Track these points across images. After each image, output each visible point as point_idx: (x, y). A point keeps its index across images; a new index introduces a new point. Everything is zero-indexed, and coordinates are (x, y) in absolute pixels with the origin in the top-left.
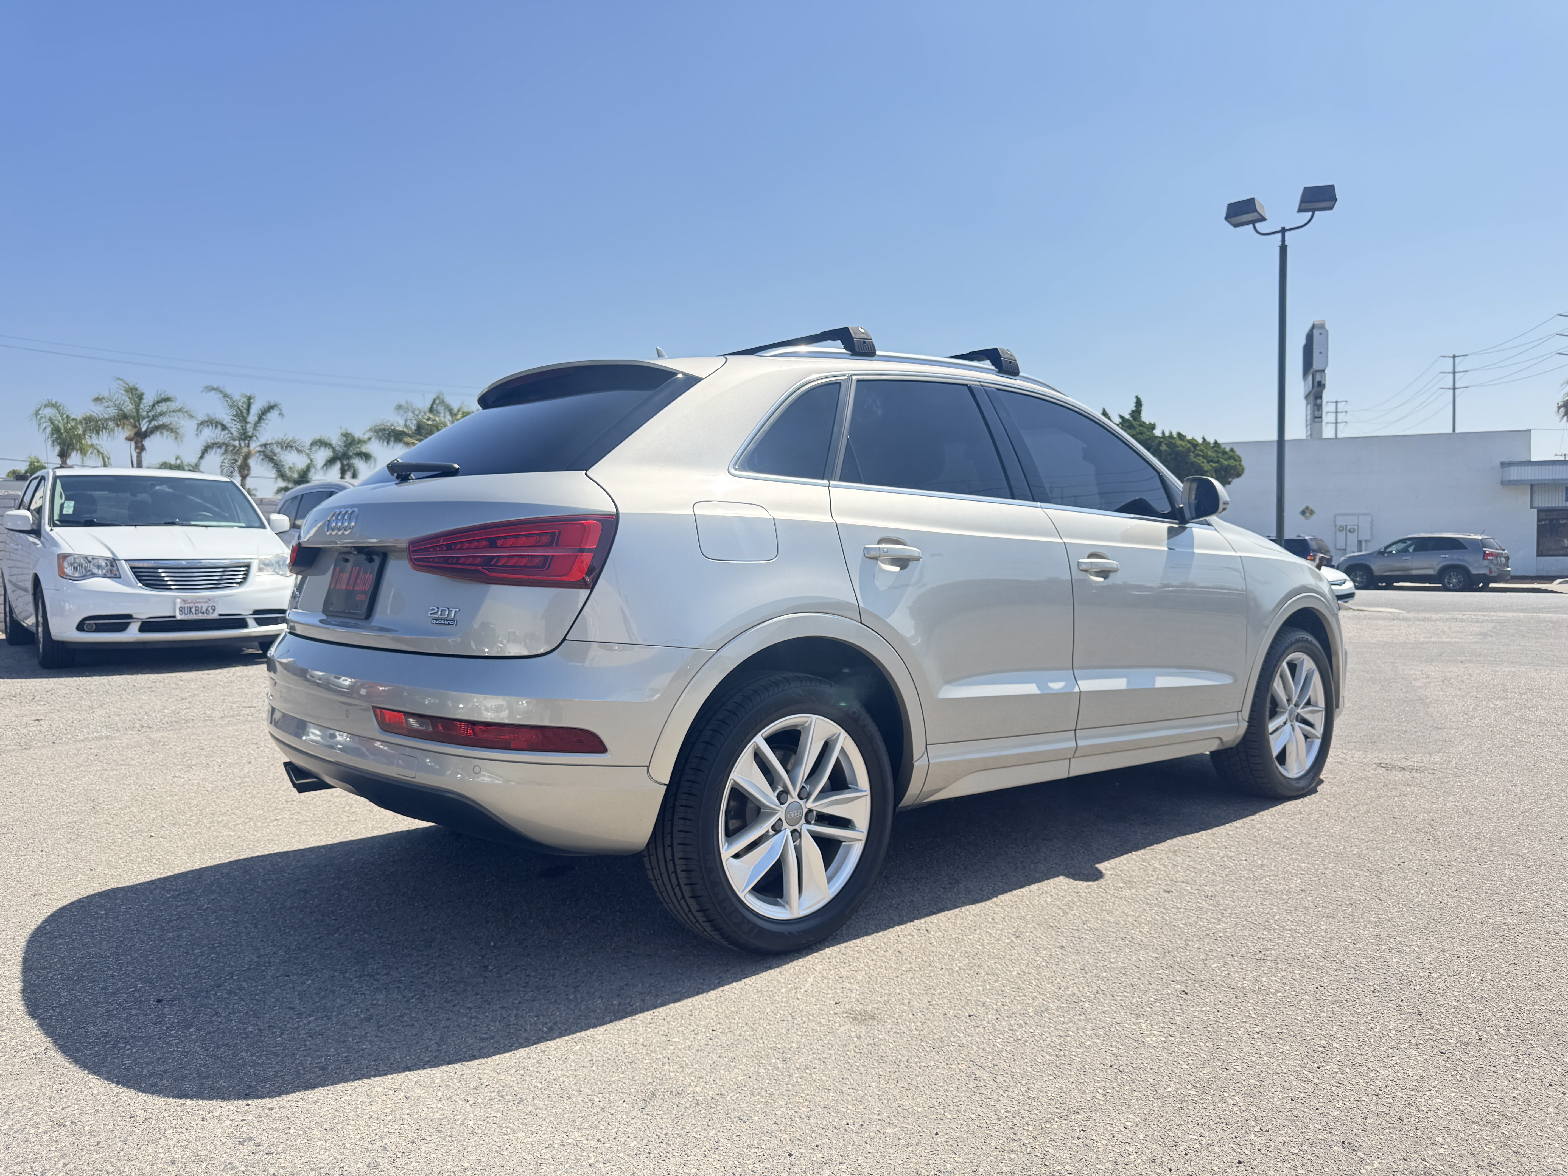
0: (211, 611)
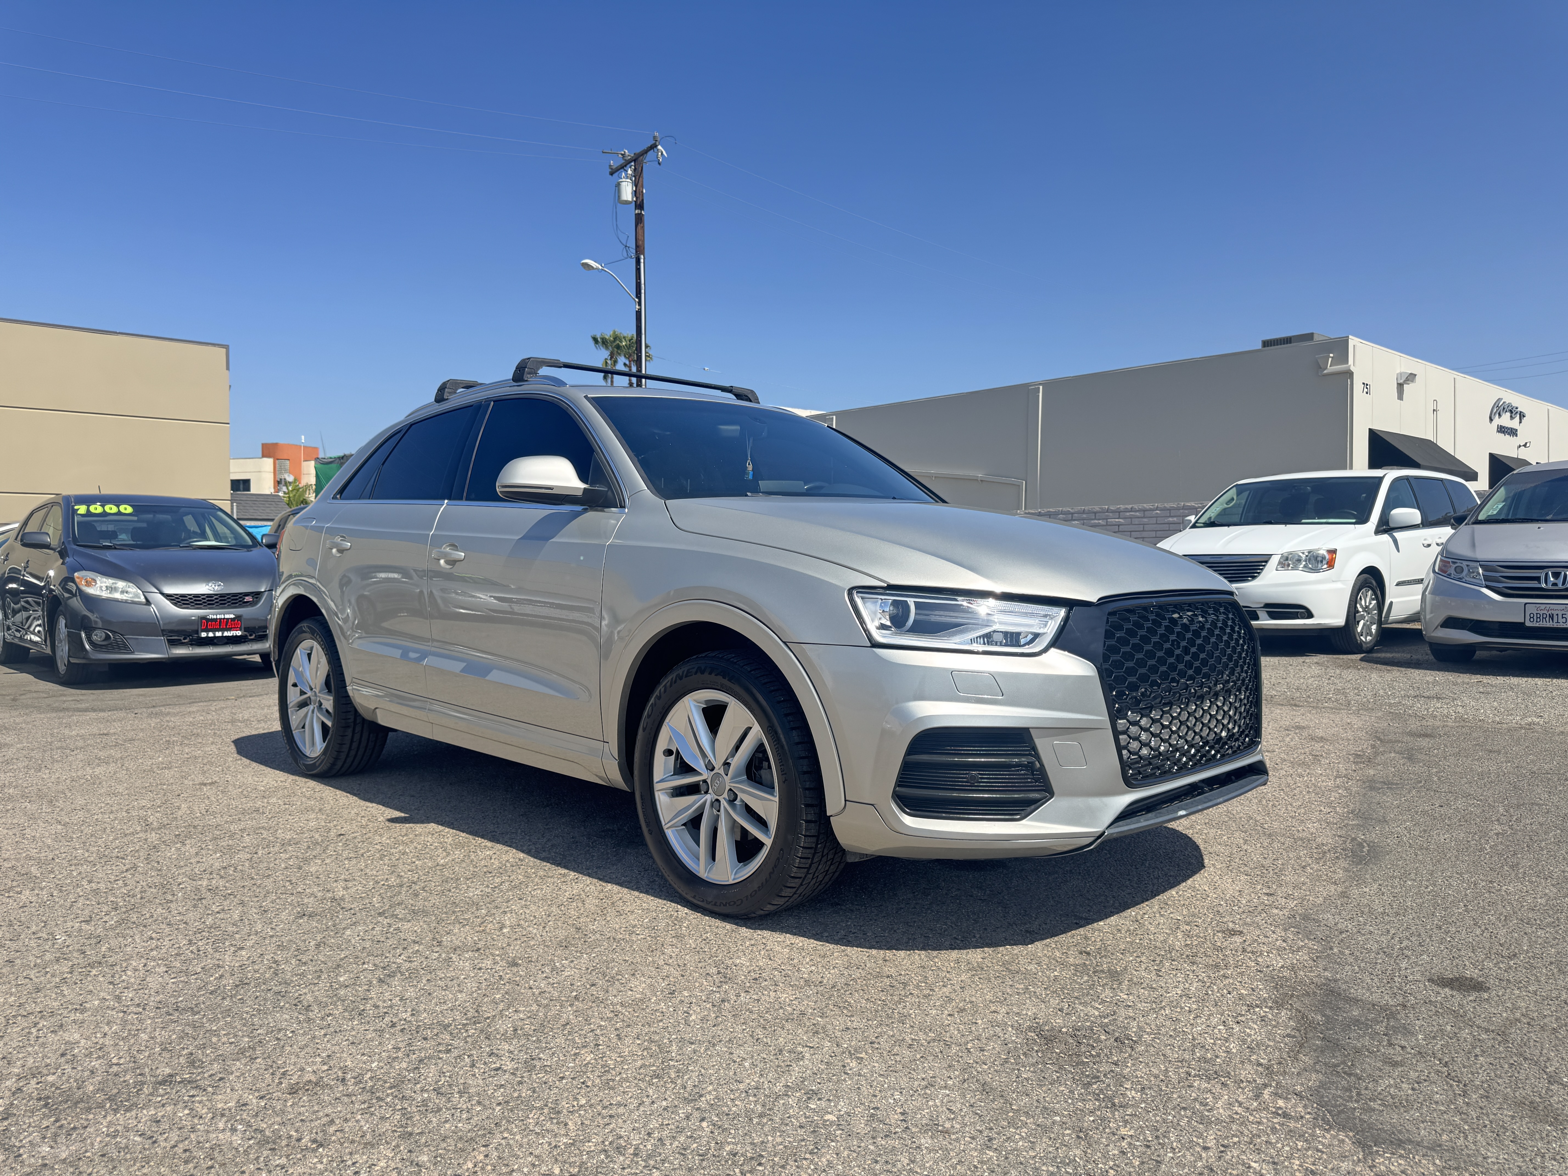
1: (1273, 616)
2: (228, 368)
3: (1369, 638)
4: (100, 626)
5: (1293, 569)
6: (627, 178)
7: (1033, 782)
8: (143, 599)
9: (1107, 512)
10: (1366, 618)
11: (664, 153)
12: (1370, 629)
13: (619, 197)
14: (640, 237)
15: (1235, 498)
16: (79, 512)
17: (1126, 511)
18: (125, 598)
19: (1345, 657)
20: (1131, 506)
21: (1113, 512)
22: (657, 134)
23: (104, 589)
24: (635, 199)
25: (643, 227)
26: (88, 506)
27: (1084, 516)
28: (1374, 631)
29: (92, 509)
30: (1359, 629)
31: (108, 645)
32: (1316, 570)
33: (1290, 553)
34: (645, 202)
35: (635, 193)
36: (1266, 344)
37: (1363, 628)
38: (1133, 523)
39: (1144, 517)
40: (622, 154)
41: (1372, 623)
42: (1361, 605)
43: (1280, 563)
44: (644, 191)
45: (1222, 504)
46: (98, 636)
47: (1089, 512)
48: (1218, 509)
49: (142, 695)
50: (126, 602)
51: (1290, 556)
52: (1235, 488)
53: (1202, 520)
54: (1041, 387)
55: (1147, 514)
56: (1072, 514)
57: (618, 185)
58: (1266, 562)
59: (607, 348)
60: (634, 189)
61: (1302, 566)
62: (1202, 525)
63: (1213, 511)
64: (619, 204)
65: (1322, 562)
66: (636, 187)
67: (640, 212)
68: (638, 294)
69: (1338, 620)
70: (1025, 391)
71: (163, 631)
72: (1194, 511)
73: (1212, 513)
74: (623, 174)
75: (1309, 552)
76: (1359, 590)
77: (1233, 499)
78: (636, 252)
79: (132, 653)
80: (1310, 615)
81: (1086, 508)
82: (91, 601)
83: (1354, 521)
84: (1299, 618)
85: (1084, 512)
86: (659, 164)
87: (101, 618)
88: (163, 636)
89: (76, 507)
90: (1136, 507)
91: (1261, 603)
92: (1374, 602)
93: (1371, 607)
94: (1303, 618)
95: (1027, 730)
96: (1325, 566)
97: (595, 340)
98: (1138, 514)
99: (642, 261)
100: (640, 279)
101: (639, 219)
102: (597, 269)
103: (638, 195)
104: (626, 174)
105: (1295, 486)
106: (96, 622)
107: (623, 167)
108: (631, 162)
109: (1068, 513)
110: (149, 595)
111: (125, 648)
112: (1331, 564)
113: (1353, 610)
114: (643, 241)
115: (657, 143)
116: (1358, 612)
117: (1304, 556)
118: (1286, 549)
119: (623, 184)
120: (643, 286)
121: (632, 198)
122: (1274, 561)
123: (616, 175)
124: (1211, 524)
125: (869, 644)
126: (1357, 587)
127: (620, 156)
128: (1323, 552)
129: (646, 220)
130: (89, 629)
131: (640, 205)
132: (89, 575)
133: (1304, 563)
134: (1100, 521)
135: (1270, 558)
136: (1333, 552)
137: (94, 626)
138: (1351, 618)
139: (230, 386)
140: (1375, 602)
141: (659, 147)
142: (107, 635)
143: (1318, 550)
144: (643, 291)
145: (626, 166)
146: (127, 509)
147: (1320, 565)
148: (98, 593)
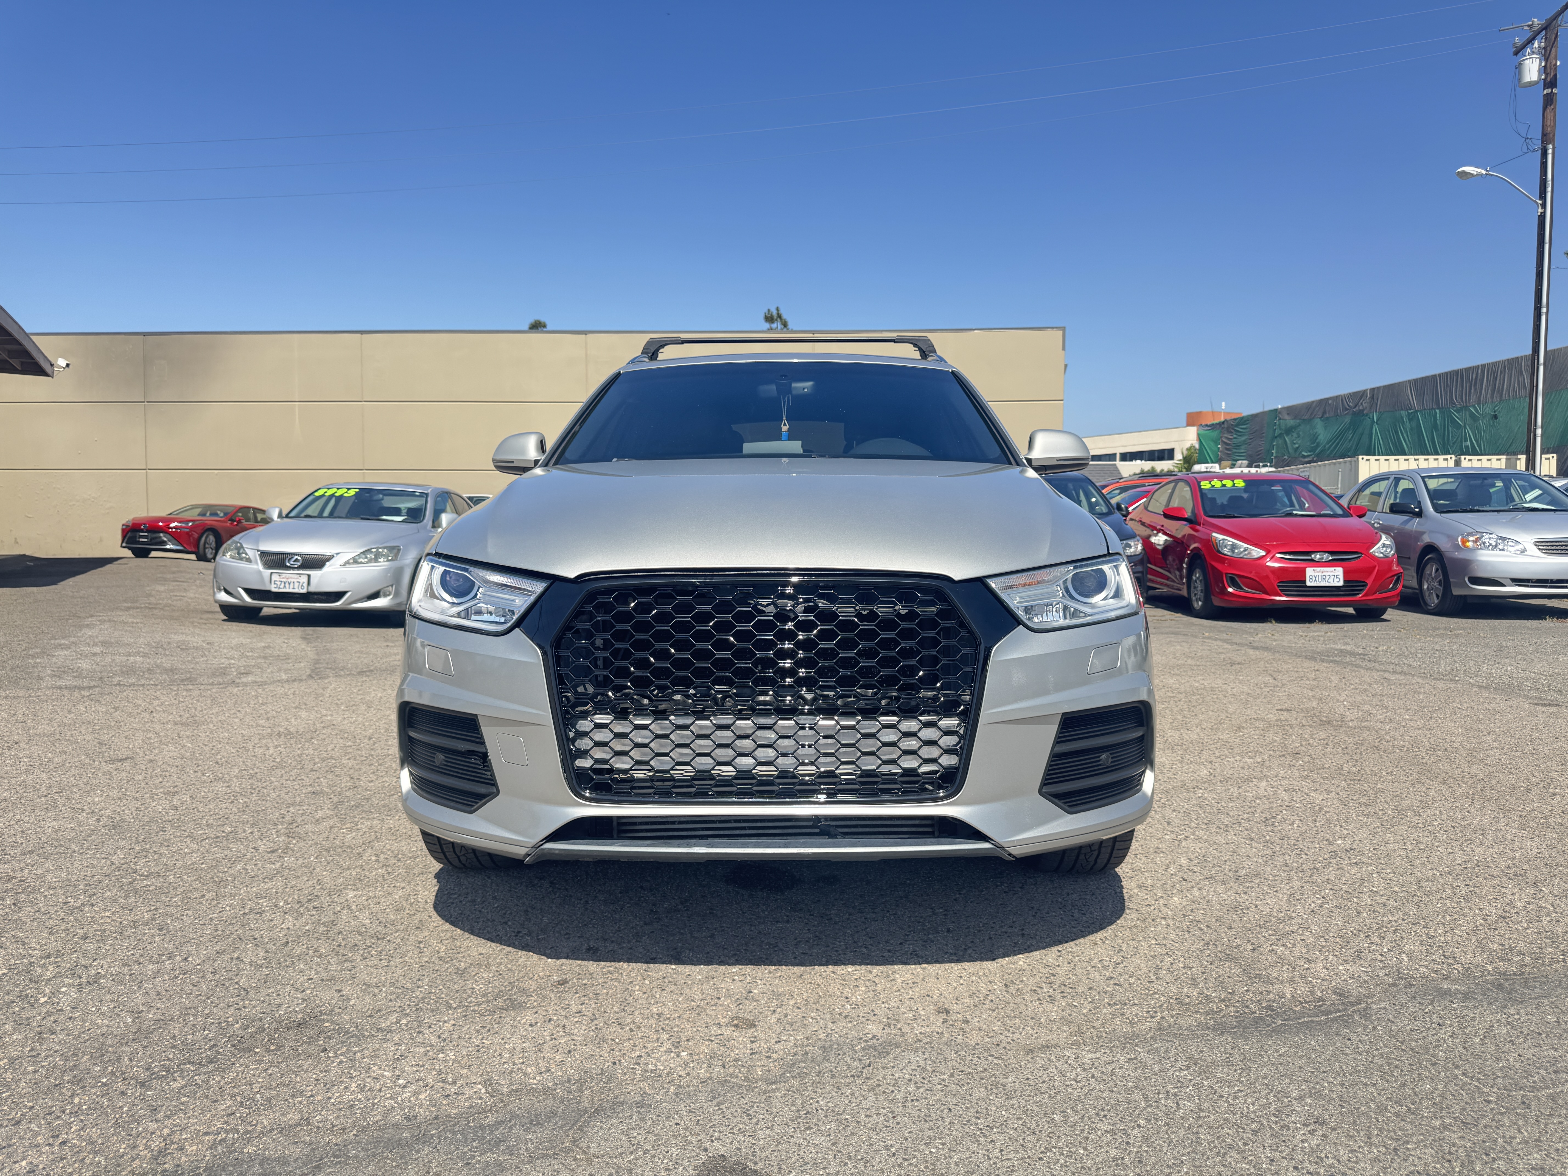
2: (1064, 349)
6: (1533, 53)
13: (1520, 80)
25: (1554, 110)
34: (1558, 76)
35: (1545, 70)
40: (1529, 26)
44: (1558, 63)
57: (1519, 67)
66: (1546, 60)
68: (1543, 195)
78: (1543, 142)
99: (1550, 151)
101: (1549, 100)
102: (1481, 175)
107: (1530, 41)
108: (1542, 31)
120: (1549, 183)
121: (1540, 75)
127: (1526, 28)
129: (1560, 101)
131: (1550, 82)
139: (1066, 366)
144: (1549, 189)
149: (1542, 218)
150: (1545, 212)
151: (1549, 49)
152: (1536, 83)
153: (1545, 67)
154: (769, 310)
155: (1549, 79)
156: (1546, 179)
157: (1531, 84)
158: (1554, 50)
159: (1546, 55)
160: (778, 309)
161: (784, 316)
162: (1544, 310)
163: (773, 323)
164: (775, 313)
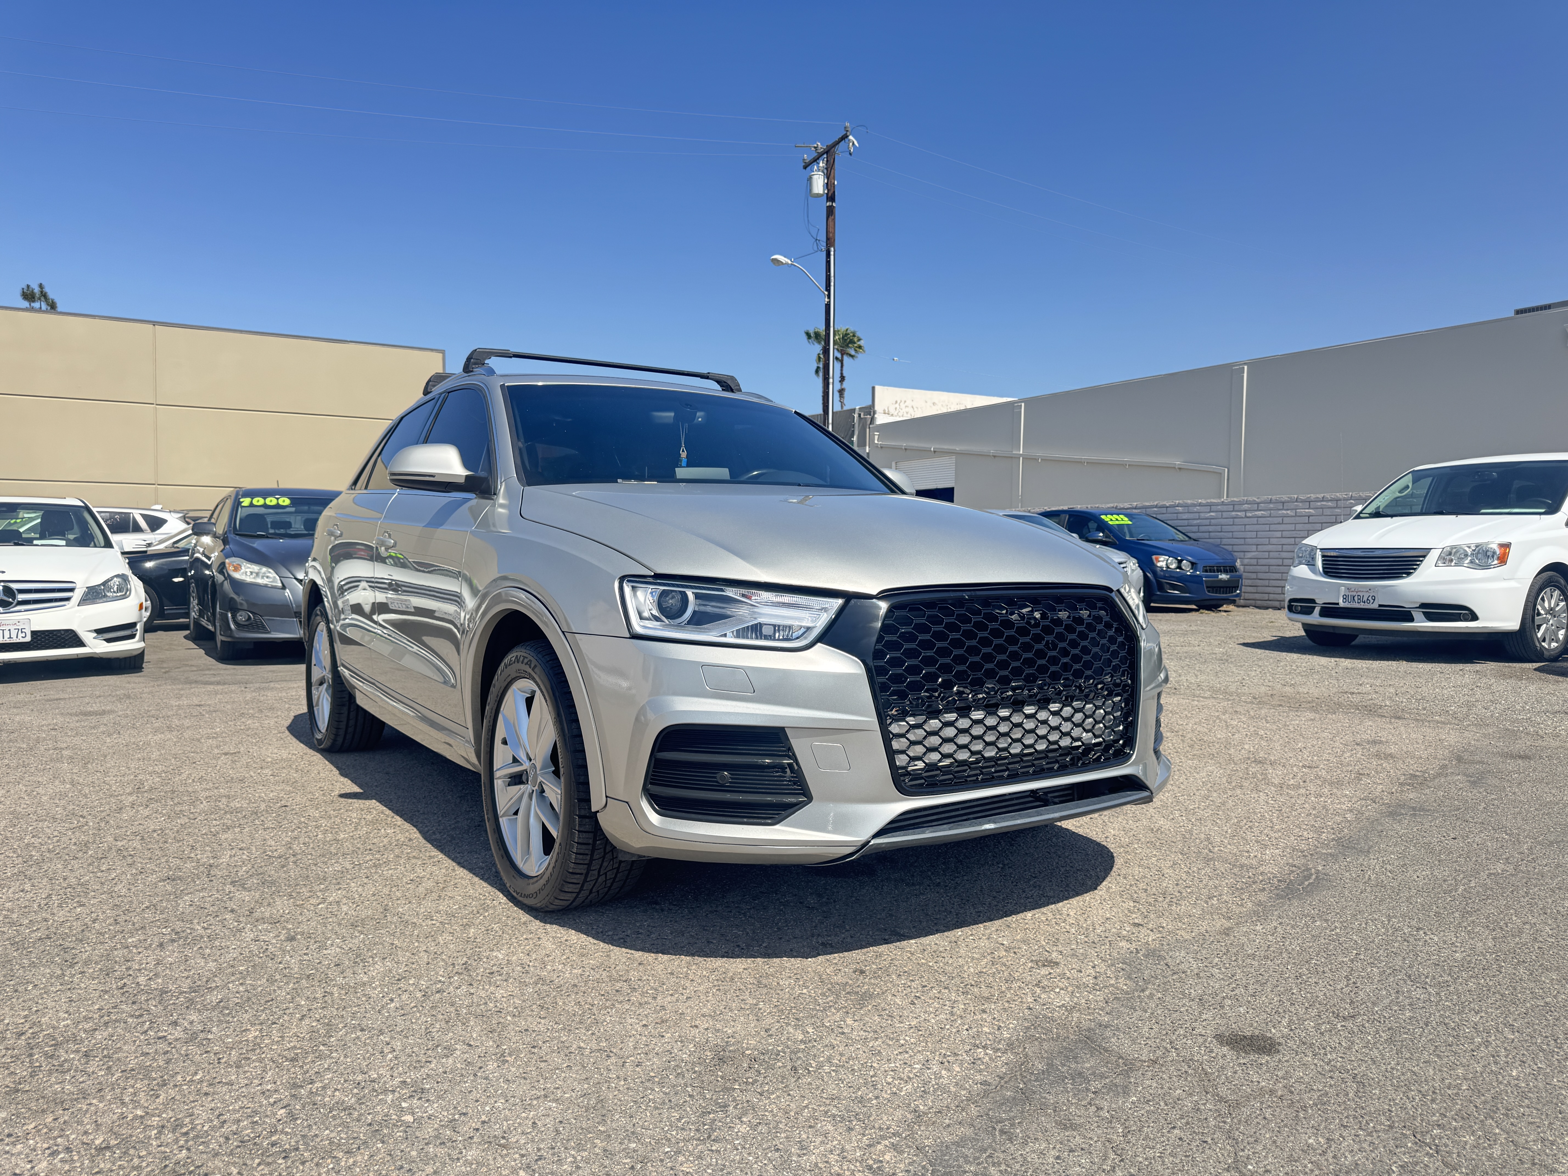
0: (1372, 601)
1: (1430, 617)
3: (1554, 645)
4: (246, 608)
5: (1456, 565)
6: (819, 170)
7: (790, 785)
8: (280, 585)
9: (1296, 501)
10: (1551, 622)
11: (856, 143)
12: (1556, 635)
13: (811, 190)
14: (831, 230)
15: (1410, 485)
16: (243, 504)
17: (1317, 500)
18: (265, 582)
19: (1520, 665)
20: (1322, 495)
21: (1303, 501)
22: (847, 124)
23: (249, 574)
24: (826, 192)
25: (834, 219)
26: (252, 499)
27: (1272, 506)
28: (1561, 637)
29: (255, 502)
30: (1539, 635)
31: (250, 626)
32: (1487, 567)
33: (1452, 547)
35: (827, 186)
36: (1518, 312)
37: (1544, 634)
38: (1325, 514)
39: (1337, 507)
40: (815, 147)
41: (1559, 628)
42: (1544, 608)
43: (1440, 557)
44: (836, 183)
45: (1394, 493)
46: (241, 617)
47: (1277, 502)
48: (1386, 498)
49: (271, 671)
50: (266, 586)
51: (1454, 550)
52: (1410, 474)
53: (1368, 510)
54: (1246, 367)
55: (1341, 503)
56: (1258, 504)
57: (810, 179)
58: (1424, 557)
59: (819, 343)
60: (826, 181)
61: (1467, 561)
62: (1368, 515)
63: (1382, 500)
64: (810, 198)
65: (1493, 557)
66: (828, 179)
67: (831, 204)
69: (1513, 623)
70: (1230, 371)
71: (295, 613)
72: (1360, 500)
73: (1381, 502)
74: (815, 167)
75: (1477, 547)
76: (1541, 590)
77: (1407, 487)
78: (827, 245)
79: (269, 633)
80: (1474, 617)
81: (1274, 497)
82: (237, 585)
83: (1543, 511)
84: (1461, 621)
85: (1271, 502)
86: (850, 154)
87: (246, 601)
88: (296, 617)
89: (241, 500)
90: (1328, 496)
91: (1417, 602)
92: (1562, 604)
93: (1557, 609)
94: (1466, 620)
95: (782, 730)
96: (1496, 562)
97: (808, 335)
98: (1330, 504)
99: (832, 253)
100: (829, 271)
101: (830, 211)
102: (787, 264)
103: (829, 188)
104: (818, 167)
105: (1479, 472)
106: (241, 604)
107: (815, 160)
108: (823, 154)
109: (1254, 502)
110: (285, 580)
111: (264, 630)
112: (1503, 560)
113: (1530, 612)
114: (834, 233)
115: (848, 134)
116: (1539, 614)
117: (1469, 551)
118: (1449, 542)
119: (815, 177)
120: (832, 278)
122: (1433, 556)
123: (809, 168)
124: (1377, 514)
125: (628, 636)
126: (1537, 587)
127: (813, 149)
128: (1495, 547)
129: (837, 212)
130: (235, 610)
131: (831, 198)
132: (236, 561)
133: (1469, 558)
134: (1288, 512)
135: (1429, 552)
136: (1506, 546)
137: (239, 607)
138: (1529, 621)
140: (1564, 603)
141: (851, 137)
142: (249, 616)
143: (1488, 543)
144: (832, 284)
145: (818, 159)
146: (285, 501)
147: (1490, 561)
148: (243, 577)
149: (828, 306)
150: (830, 302)
151: (829, 169)
152: (821, 195)
153: (827, 184)
154: (28, 286)
155: (830, 195)
156: (830, 275)
157: (818, 196)
158: (832, 171)
159: (829, 174)
160: (41, 286)
161: (51, 295)
162: (831, 380)
163: (34, 301)
164: (37, 290)
